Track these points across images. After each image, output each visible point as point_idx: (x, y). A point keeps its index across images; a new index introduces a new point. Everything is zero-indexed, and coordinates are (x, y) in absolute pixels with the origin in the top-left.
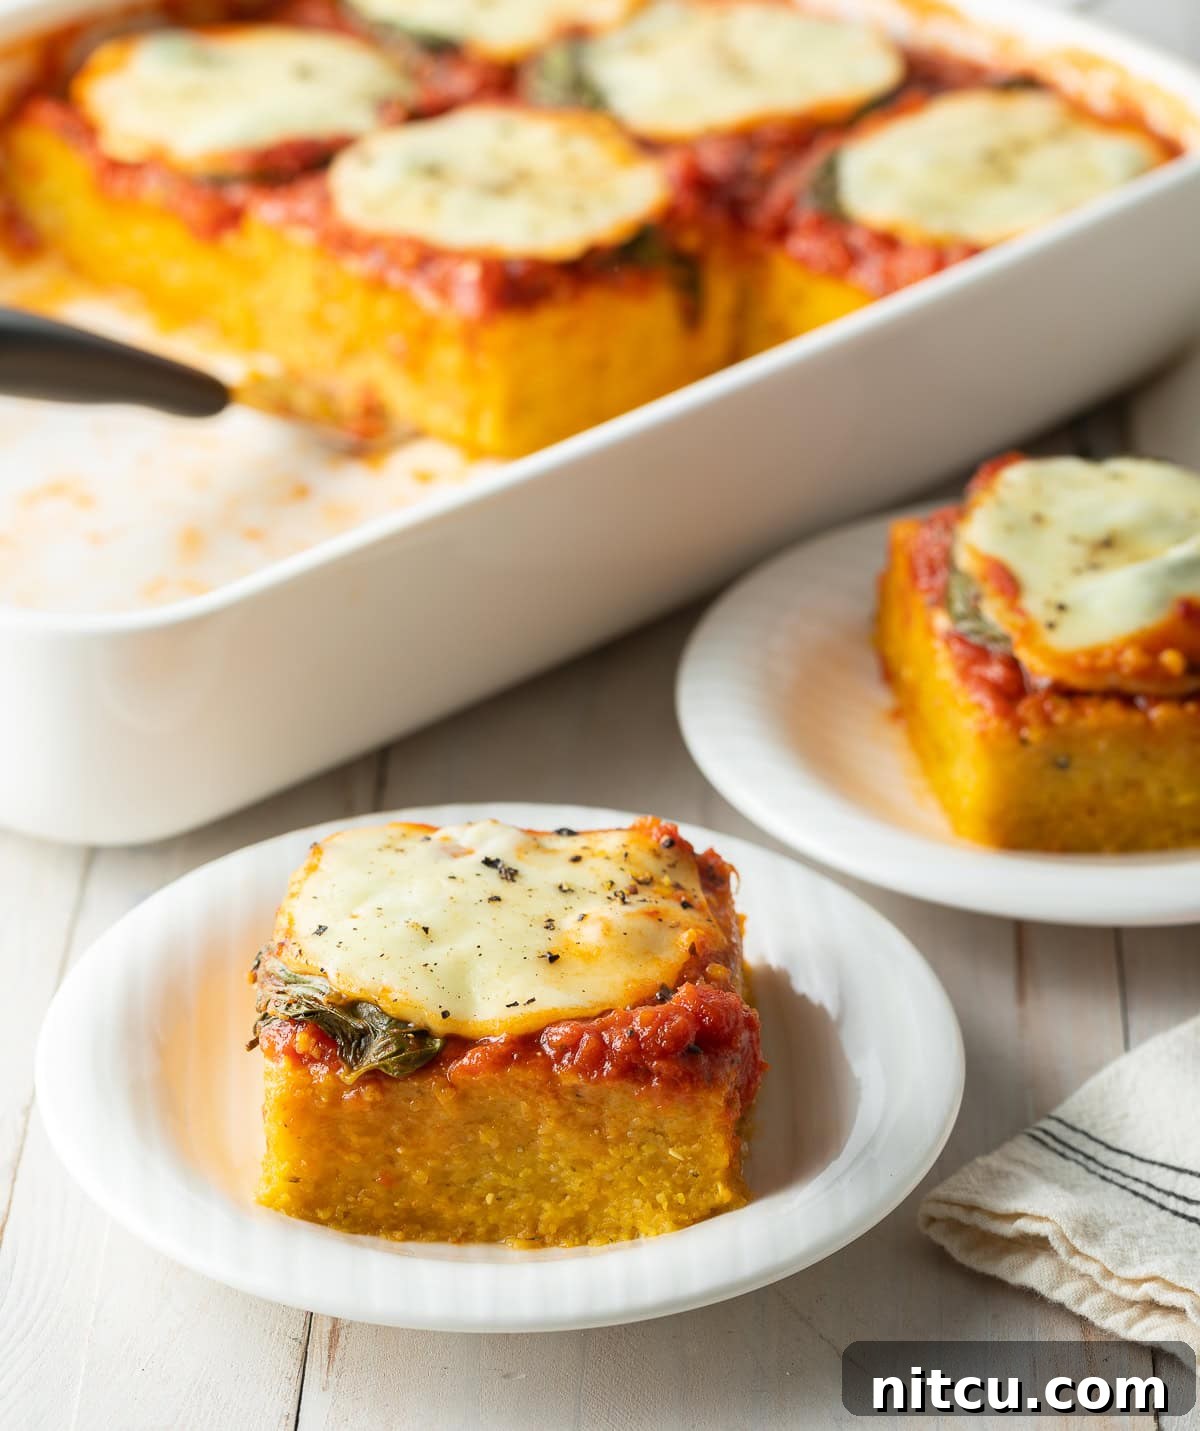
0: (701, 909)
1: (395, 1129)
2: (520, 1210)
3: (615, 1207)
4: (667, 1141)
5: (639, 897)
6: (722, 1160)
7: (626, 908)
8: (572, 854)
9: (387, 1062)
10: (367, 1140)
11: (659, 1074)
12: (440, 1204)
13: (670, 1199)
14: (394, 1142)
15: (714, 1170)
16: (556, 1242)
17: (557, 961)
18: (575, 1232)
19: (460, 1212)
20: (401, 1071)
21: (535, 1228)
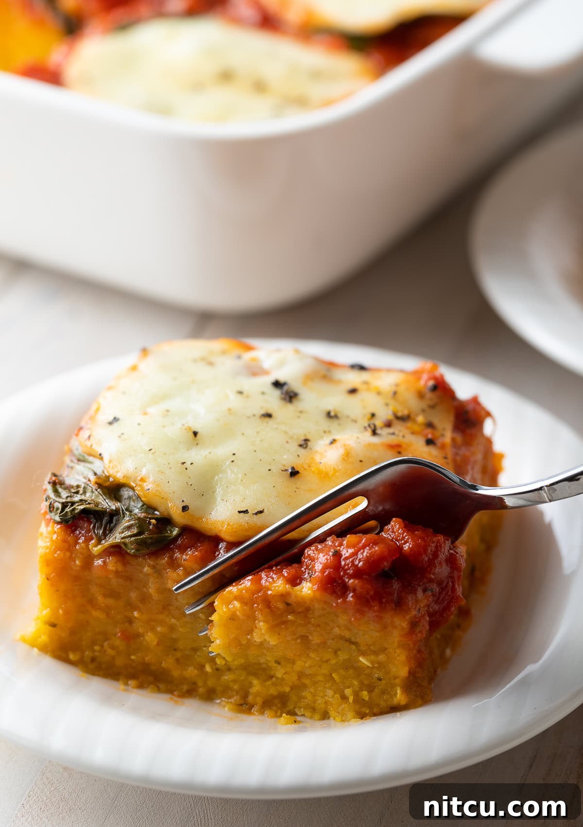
0: (443, 447)
1: (133, 595)
2: (234, 681)
3: (312, 693)
4: (359, 650)
5: (391, 430)
6: (403, 671)
7: (375, 440)
8: (350, 386)
9: (127, 540)
10: (110, 602)
11: (354, 591)
12: (168, 663)
13: (356, 694)
14: (131, 606)
15: (395, 678)
16: (262, 712)
17: (297, 476)
18: (279, 705)
19: (185, 673)
20: (137, 550)
21: (245, 695)
